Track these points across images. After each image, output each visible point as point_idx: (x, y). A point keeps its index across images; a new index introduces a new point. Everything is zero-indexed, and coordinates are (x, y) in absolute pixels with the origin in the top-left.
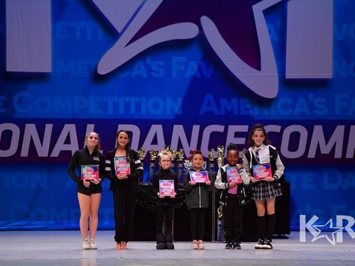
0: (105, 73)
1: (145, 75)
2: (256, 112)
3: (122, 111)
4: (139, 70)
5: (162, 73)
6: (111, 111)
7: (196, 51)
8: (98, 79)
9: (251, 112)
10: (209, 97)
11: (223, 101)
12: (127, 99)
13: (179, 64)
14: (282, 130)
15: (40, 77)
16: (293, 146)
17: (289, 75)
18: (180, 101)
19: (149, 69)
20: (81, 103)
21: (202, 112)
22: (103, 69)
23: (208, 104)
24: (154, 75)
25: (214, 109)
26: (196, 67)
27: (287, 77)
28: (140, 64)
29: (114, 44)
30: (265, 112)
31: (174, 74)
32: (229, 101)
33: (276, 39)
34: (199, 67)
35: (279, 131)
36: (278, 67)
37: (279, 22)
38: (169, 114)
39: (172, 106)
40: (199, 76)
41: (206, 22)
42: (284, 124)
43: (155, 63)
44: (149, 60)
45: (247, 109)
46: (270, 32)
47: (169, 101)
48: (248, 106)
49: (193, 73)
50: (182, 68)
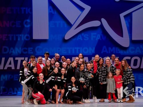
0: (68, 39)
1: (82, 39)
2: (121, 52)
3: (73, 52)
4: (80, 38)
5: (88, 39)
6: (70, 52)
7: (100, 31)
8: (65, 41)
9: (120, 52)
10: (105, 47)
11: (110, 48)
12: (75, 48)
13: (94, 35)
14: (131, 59)
15: (45, 41)
16: (135, 64)
17: (133, 39)
18: (94, 48)
19: (83, 37)
20: (59, 50)
21: (102, 52)
22: (67, 38)
23: (104, 50)
24: (85, 39)
25: (106, 51)
26: (100, 37)
27: (132, 40)
28: (80, 36)
29: (70, 29)
30: (125, 52)
31: (92, 39)
32: (112, 48)
33: (128, 26)
34: (101, 36)
35: (130, 59)
36: (129, 36)
37: (129, 20)
38: (90, 53)
39: (92, 50)
40: (101, 40)
41: (103, 20)
42: (132, 56)
43: (85, 35)
44: (83, 34)
45: (118, 51)
46: (126, 24)
47: (90, 49)
48: (119, 50)
49: (99, 39)
50: (95, 37)
